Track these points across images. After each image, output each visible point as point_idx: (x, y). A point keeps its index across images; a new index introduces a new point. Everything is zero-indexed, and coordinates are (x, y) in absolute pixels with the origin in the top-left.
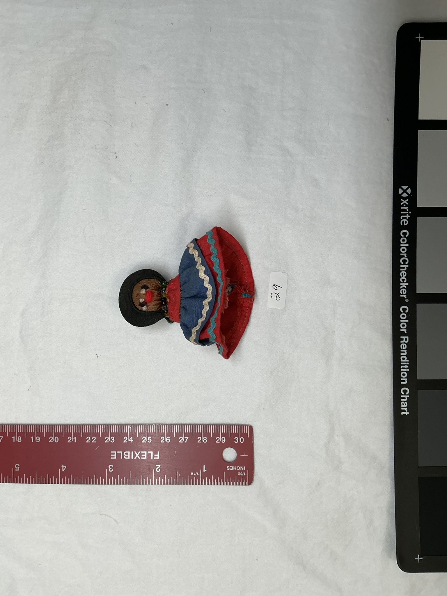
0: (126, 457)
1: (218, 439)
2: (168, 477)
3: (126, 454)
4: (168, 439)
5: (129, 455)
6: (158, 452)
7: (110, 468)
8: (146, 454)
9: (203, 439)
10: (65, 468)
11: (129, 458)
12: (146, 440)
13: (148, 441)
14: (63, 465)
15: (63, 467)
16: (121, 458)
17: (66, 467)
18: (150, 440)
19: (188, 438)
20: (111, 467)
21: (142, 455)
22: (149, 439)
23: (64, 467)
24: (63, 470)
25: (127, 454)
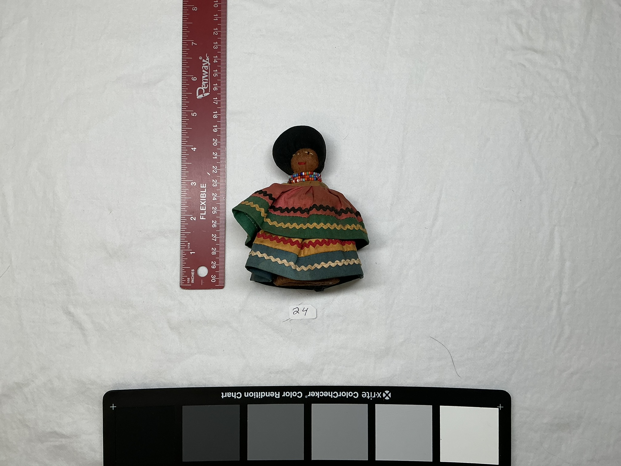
1: (215, 263)
2: (186, 226)
4: (214, 226)
6: (205, 219)
7: (194, 183)
8: (204, 210)
9: (214, 252)
11: (201, 197)
12: (214, 210)
15: (195, 148)
19: (216, 240)
24: (192, 149)
25: (204, 196)
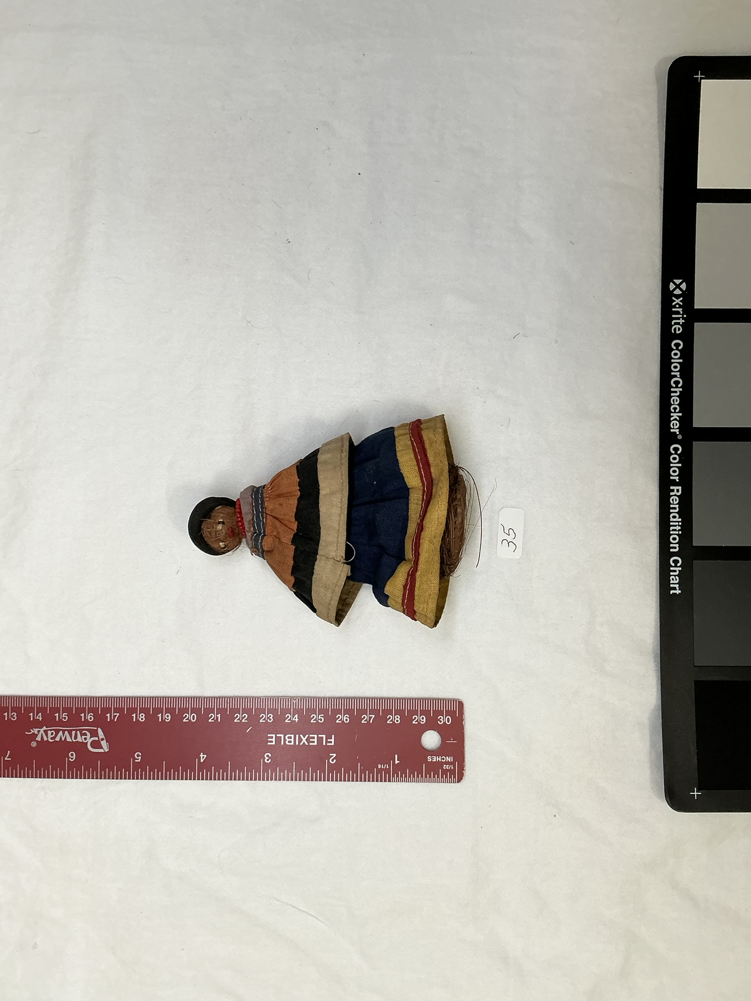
0: (289, 742)
1: (415, 718)
2: (347, 771)
3: (288, 738)
4: (346, 719)
5: (292, 740)
6: (333, 736)
7: (267, 758)
8: (316, 738)
9: (395, 719)
10: (204, 758)
11: (292, 744)
12: (315, 718)
13: (319, 721)
14: (202, 754)
15: (202, 755)
16: (282, 743)
17: (205, 756)
18: (321, 720)
19: (373, 716)
20: (268, 756)
21: (311, 740)
22: (320, 718)
23: (204, 756)
24: (202, 761)
25: (290, 738)
